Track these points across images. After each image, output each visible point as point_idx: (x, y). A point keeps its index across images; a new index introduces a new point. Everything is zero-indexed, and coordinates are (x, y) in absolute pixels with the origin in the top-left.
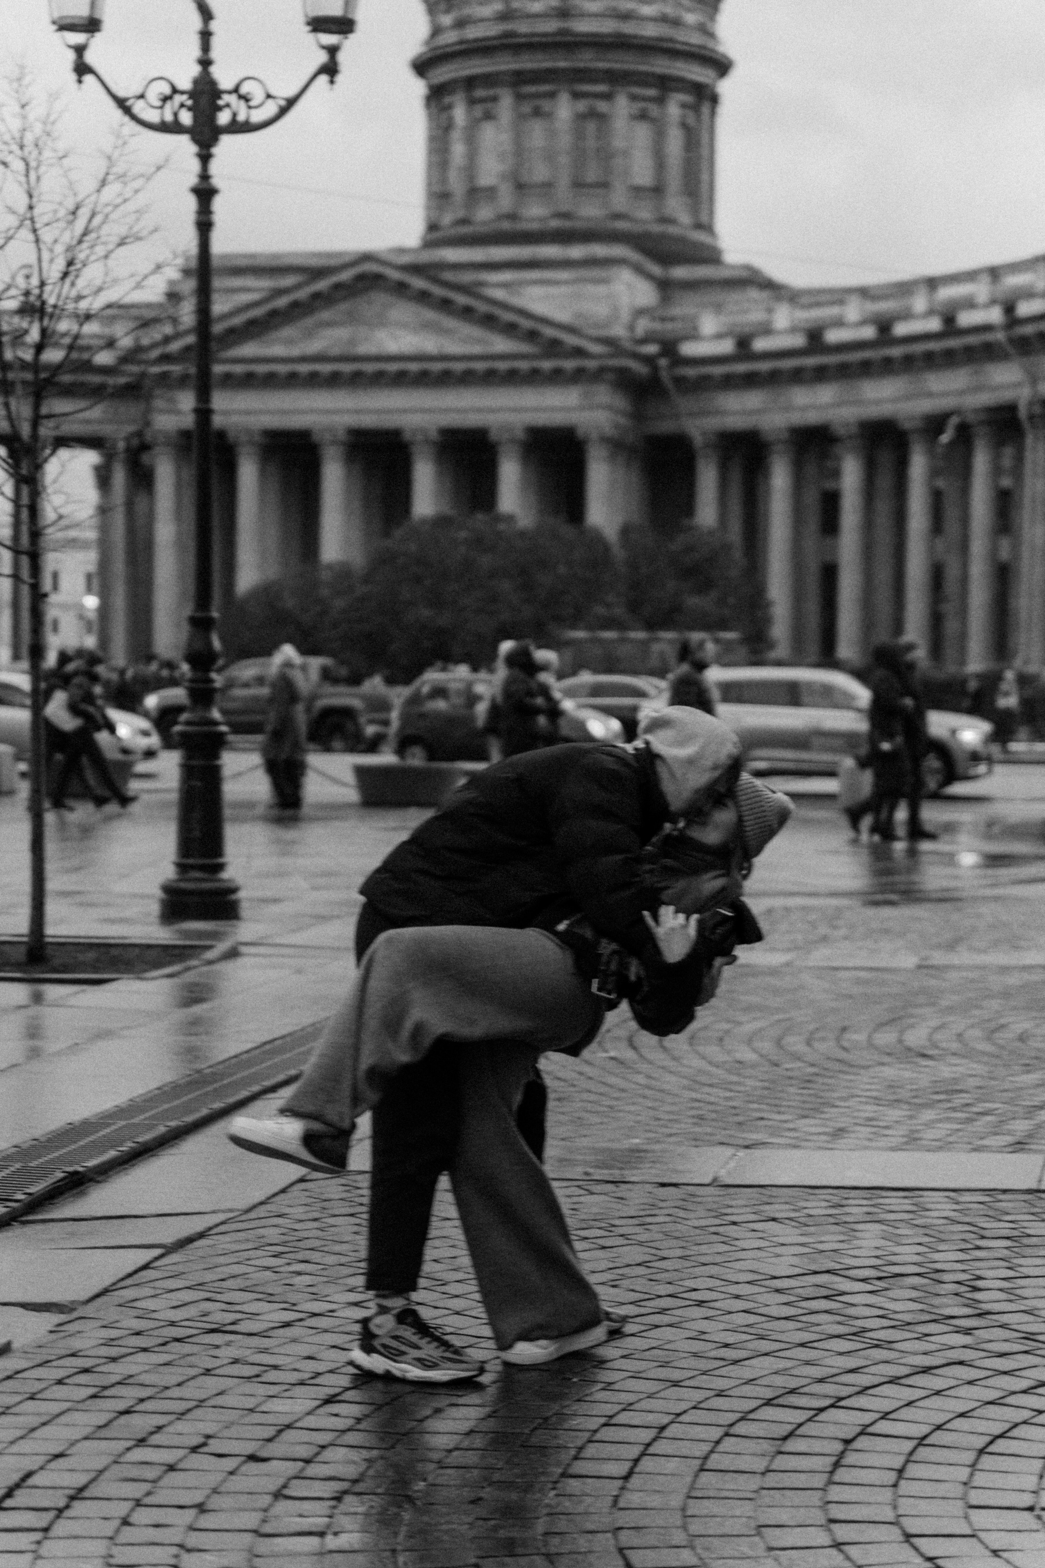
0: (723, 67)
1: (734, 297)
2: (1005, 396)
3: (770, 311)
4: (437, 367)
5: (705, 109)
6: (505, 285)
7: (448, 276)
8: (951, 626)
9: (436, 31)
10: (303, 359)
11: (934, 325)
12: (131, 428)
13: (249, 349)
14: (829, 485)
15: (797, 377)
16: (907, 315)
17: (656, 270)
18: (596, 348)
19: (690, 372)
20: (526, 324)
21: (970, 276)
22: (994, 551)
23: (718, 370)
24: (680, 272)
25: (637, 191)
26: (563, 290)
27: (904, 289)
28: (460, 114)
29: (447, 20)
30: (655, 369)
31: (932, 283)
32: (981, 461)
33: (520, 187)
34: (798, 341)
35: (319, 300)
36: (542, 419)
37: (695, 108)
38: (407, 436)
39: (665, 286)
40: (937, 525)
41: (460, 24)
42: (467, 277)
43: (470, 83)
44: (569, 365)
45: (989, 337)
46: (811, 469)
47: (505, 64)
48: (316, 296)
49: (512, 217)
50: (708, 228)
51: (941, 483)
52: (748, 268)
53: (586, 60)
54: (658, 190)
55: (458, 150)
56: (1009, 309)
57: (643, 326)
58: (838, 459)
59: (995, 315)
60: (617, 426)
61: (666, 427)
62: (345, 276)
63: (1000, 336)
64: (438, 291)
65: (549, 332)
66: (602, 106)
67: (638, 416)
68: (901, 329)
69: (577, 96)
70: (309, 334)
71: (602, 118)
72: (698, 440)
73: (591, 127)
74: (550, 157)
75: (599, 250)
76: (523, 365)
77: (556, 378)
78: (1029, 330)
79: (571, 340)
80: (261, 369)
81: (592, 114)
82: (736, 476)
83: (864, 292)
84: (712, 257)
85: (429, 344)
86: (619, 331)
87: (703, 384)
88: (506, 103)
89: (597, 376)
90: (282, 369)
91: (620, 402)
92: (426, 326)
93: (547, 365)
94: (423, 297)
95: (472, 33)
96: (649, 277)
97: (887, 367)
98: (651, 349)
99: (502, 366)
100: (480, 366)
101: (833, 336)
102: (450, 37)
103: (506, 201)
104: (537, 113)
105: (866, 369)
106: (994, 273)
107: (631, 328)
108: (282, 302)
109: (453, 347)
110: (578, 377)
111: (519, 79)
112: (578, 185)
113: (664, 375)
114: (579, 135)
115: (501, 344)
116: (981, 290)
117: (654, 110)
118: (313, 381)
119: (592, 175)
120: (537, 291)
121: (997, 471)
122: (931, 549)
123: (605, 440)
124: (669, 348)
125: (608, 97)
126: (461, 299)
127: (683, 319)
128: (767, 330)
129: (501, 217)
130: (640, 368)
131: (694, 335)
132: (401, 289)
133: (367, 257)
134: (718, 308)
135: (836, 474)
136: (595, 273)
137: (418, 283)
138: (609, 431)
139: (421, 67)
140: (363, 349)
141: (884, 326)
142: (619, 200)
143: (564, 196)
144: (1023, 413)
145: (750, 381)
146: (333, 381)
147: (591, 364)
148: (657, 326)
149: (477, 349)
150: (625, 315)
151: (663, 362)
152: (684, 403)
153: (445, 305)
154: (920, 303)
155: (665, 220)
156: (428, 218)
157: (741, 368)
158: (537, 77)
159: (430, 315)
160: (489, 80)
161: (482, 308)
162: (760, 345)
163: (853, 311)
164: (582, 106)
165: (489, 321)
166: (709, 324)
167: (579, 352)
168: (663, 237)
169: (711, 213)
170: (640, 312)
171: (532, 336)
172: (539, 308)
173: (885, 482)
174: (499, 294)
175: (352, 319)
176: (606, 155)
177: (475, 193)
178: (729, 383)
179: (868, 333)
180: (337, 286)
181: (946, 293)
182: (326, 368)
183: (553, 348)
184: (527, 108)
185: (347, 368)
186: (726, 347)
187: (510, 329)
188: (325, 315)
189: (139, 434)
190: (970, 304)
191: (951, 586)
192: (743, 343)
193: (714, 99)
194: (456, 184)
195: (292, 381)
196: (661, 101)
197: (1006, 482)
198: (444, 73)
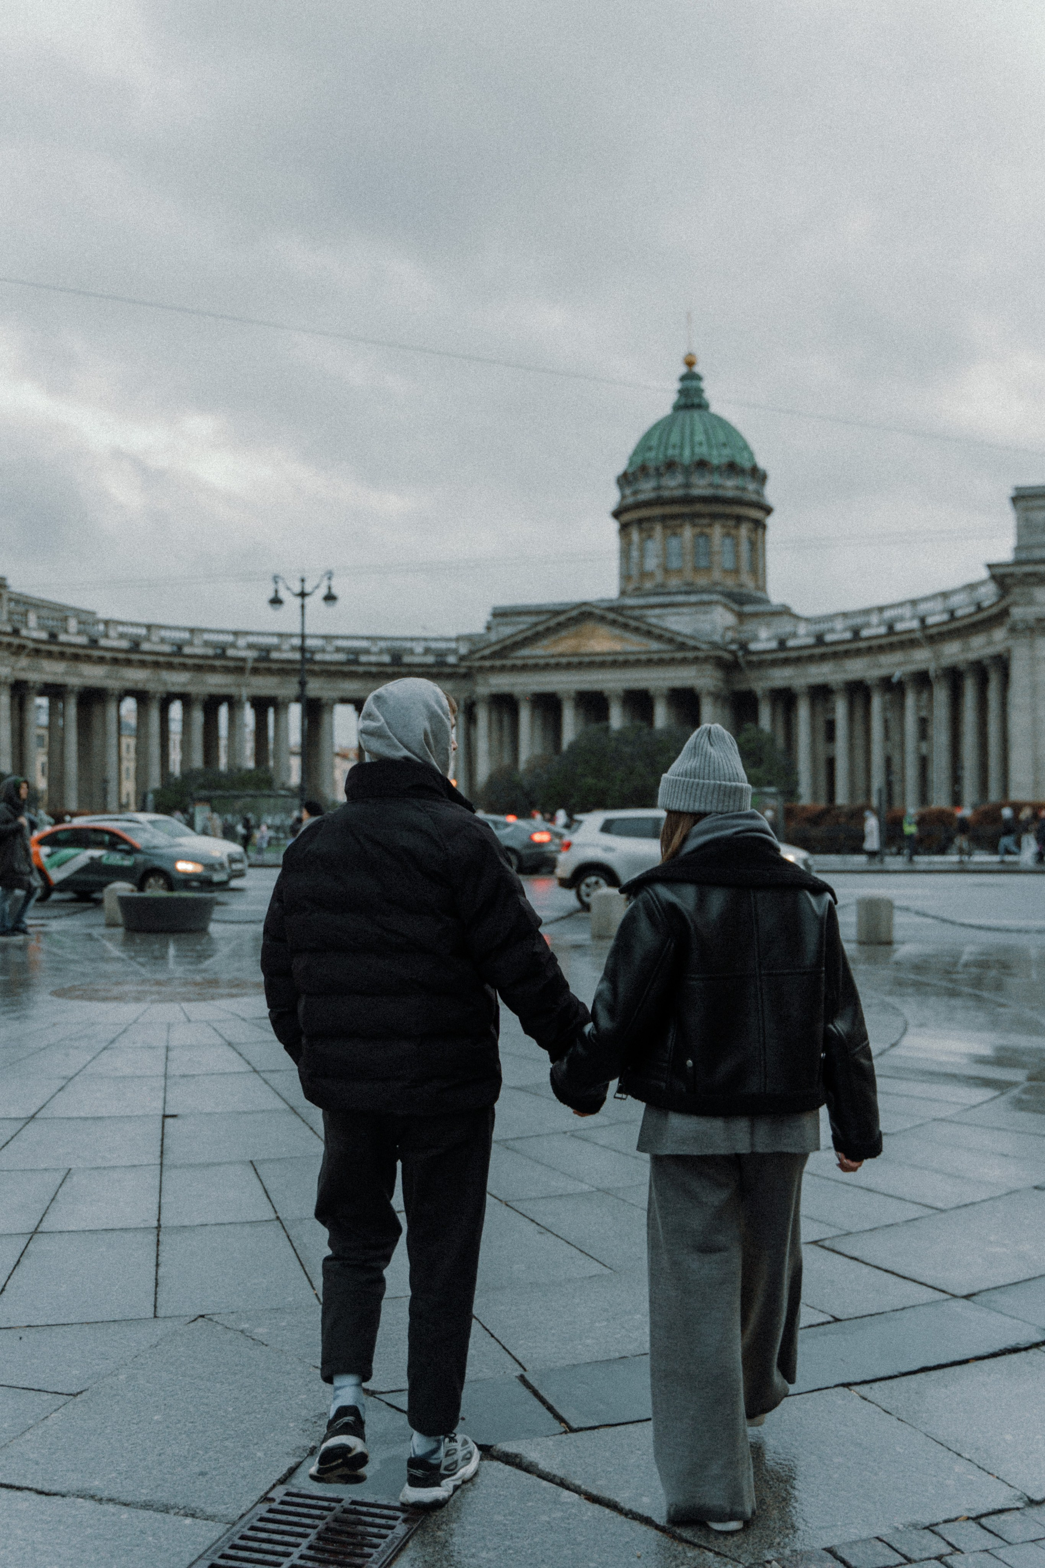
0: (768, 511)
1: (776, 621)
2: (922, 666)
3: (795, 626)
4: (621, 658)
5: (760, 531)
6: (655, 616)
7: (629, 612)
8: (897, 789)
9: (623, 497)
10: (553, 656)
11: (883, 630)
12: (466, 695)
13: (525, 652)
14: (829, 716)
15: (811, 659)
16: (868, 625)
17: (736, 607)
18: (704, 646)
19: (754, 658)
20: (668, 635)
21: (901, 605)
22: (918, 749)
23: (769, 657)
24: (748, 609)
25: (726, 571)
26: (687, 618)
27: (867, 612)
28: (635, 536)
29: (628, 492)
30: (736, 657)
31: (881, 609)
32: (910, 700)
33: (666, 571)
34: (811, 641)
35: (560, 626)
36: (678, 684)
37: (756, 529)
38: (606, 694)
39: (741, 616)
40: (887, 737)
41: (635, 493)
42: (637, 613)
43: (640, 521)
44: (690, 655)
45: (913, 636)
46: (819, 709)
47: (657, 511)
48: (559, 624)
49: (663, 585)
50: (763, 588)
51: (889, 715)
52: (784, 606)
53: (699, 508)
54: (736, 571)
55: (635, 554)
56: (923, 620)
57: (730, 635)
58: (834, 703)
59: (915, 624)
60: (715, 686)
61: (743, 687)
62: (574, 613)
63: (918, 635)
64: (620, 619)
65: (680, 639)
66: (707, 530)
67: (727, 681)
68: (865, 633)
69: (694, 525)
70: (556, 642)
71: (707, 537)
72: (759, 693)
73: (701, 541)
74: (682, 555)
75: (705, 597)
76: (666, 656)
77: (684, 661)
78: (933, 631)
79: (691, 643)
80: (531, 662)
81: (702, 534)
82: (780, 711)
83: (845, 615)
84: (767, 601)
85: (617, 647)
86: (717, 638)
87: (761, 665)
88: (658, 529)
89: (706, 660)
90: (542, 662)
91: (719, 674)
92: (615, 638)
93: (679, 655)
94: (614, 623)
95: (642, 497)
96: (732, 610)
97: (858, 652)
98: (734, 647)
99: (656, 657)
100: (644, 657)
101: (829, 638)
102: (630, 500)
103: (659, 578)
104: (675, 534)
105: (847, 654)
106: (914, 603)
107: (723, 636)
108: (540, 628)
109: (630, 648)
110: (696, 660)
111: (664, 518)
112: (696, 569)
113: (741, 660)
114: (696, 546)
115: (655, 645)
116: (907, 611)
117: (733, 532)
118: (558, 667)
119: (703, 563)
120: (673, 619)
121: (918, 708)
122: (885, 748)
123: (710, 694)
124: (743, 646)
125: (710, 525)
126: (633, 623)
127: (751, 631)
128: (794, 635)
129: (657, 586)
130: (727, 656)
131: (755, 639)
132: (602, 619)
133: (585, 604)
134: (768, 625)
135: (833, 710)
136: (703, 608)
137: (611, 616)
138: (712, 689)
139: (616, 514)
140: (583, 650)
141: (856, 632)
142: (717, 575)
143: (689, 575)
144: (932, 674)
145: (786, 662)
146: (569, 666)
147: (701, 654)
148: (737, 636)
149: (643, 648)
150: (720, 630)
151: (740, 653)
152: (752, 674)
153: (625, 626)
154: (874, 619)
155: (741, 586)
156: (621, 588)
157: (782, 655)
158: (673, 517)
159: (617, 632)
160: (649, 519)
161: (644, 627)
162: (791, 643)
163: (839, 625)
164: (698, 530)
165: (649, 634)
166: (763, 633)
167: (695, 648)
168: (741, 594)
169: (764, 582)
170: (728, 628)
171: (671, 641)
172: (675, 627)
173: (859, 714)
174: (653, 621)
175: (577, 635)
176: (709, 554)
177: (644, 575)
178: (774, 663)
179: (848, 635)
180: (569, 619)
181: (888, 614)
182: (564, 660)
183: (682, 646)
184: (669, 532)
185: (575, 660)
186: (773, 645)
187: (659, 638)
188: (564, 633)
189: (470, 697)
190: (901, 619)
191: (896, 767)
192: (782, 643)
193: (764, 527)
194: (635, 572)
195: (547, 667)
196: (737, 527)
197: (923, 714)
198: (627, 517)
